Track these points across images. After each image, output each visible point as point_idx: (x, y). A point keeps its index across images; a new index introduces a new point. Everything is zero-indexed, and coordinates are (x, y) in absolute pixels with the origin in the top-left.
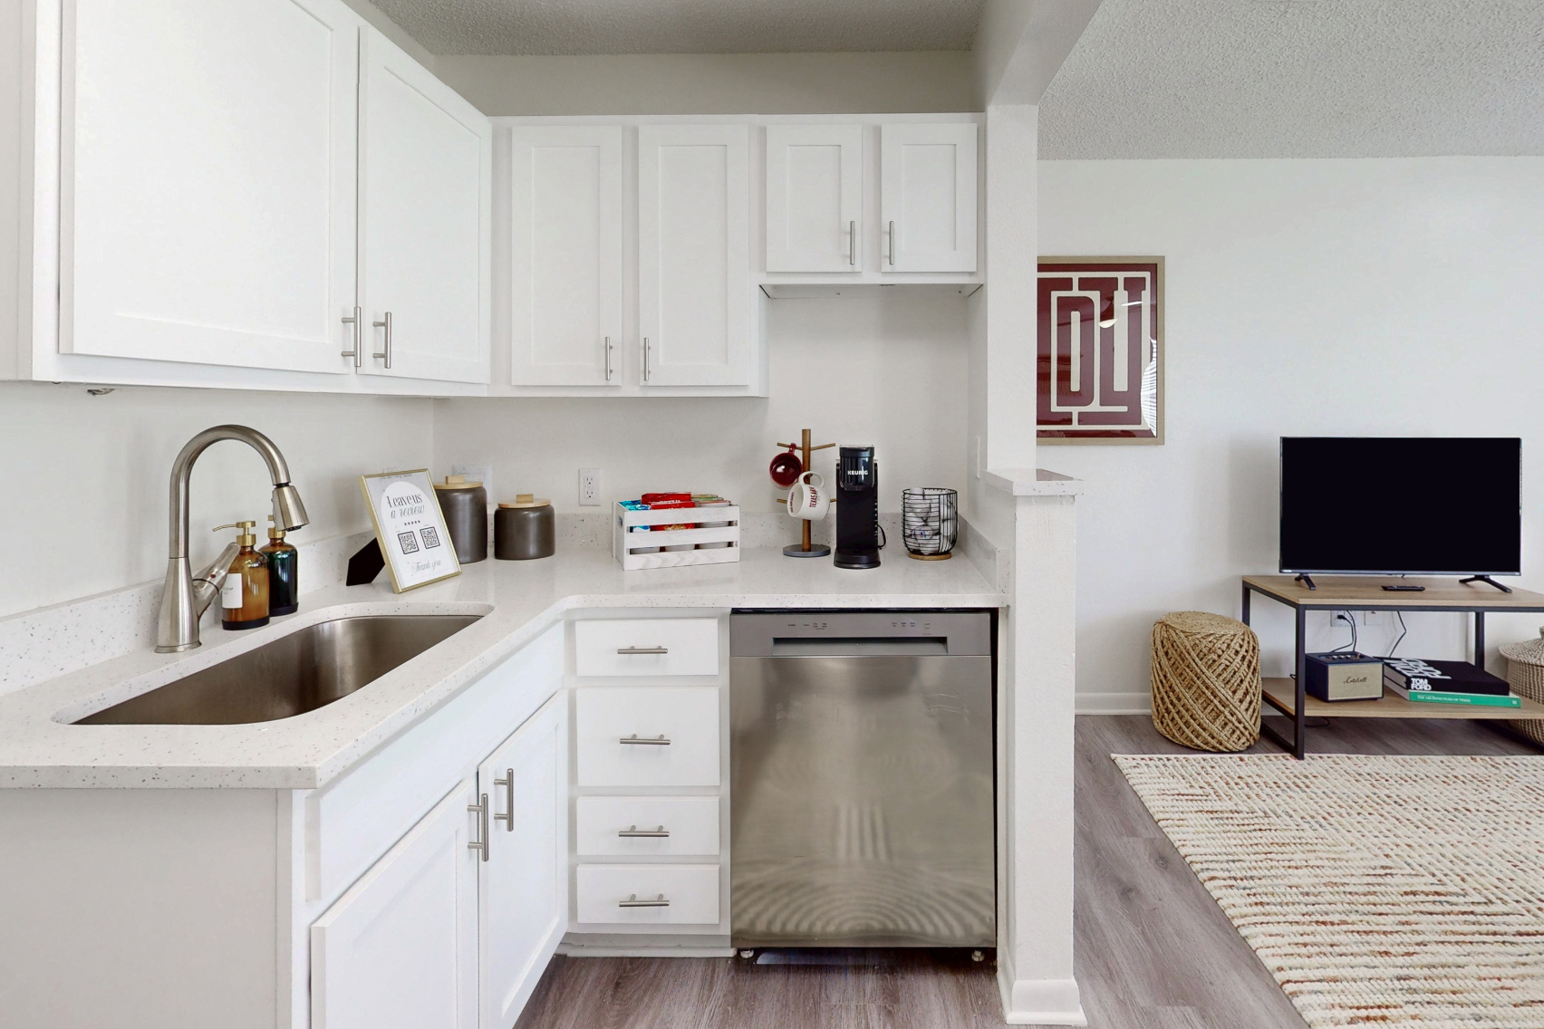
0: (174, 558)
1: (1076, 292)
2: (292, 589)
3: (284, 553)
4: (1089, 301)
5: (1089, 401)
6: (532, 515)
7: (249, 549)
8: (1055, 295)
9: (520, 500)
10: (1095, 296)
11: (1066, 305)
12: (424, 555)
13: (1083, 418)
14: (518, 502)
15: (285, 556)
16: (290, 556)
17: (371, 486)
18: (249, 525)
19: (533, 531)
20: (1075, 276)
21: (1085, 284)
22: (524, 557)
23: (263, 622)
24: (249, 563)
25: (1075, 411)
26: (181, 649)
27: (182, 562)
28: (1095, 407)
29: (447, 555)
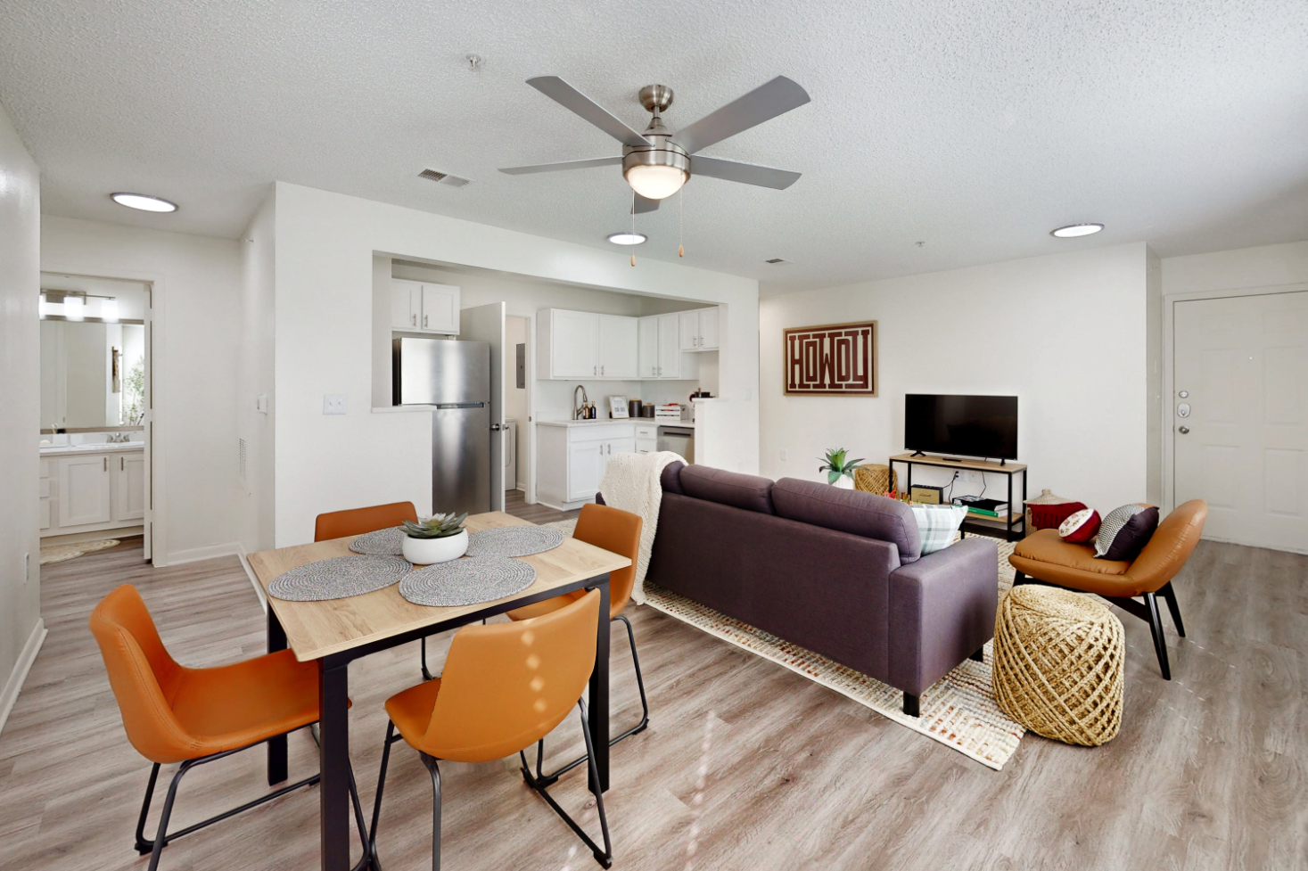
1: (843, 337)
3: (593, 408)
4: (848, 340)
5: (848, 379)
6: (649, 408)
8: (836, 339)
9: (648, 404)
10: (850, 338)
11: (840, 342)
12: (620, 413)
13: (847, 386)
17: (611, 398)
19: (649, 411)
20: (843, 331)
21: (847, 334)
22: (646, 417)
25: (844, 383)
28: (851, 382)
29: (626, 414)
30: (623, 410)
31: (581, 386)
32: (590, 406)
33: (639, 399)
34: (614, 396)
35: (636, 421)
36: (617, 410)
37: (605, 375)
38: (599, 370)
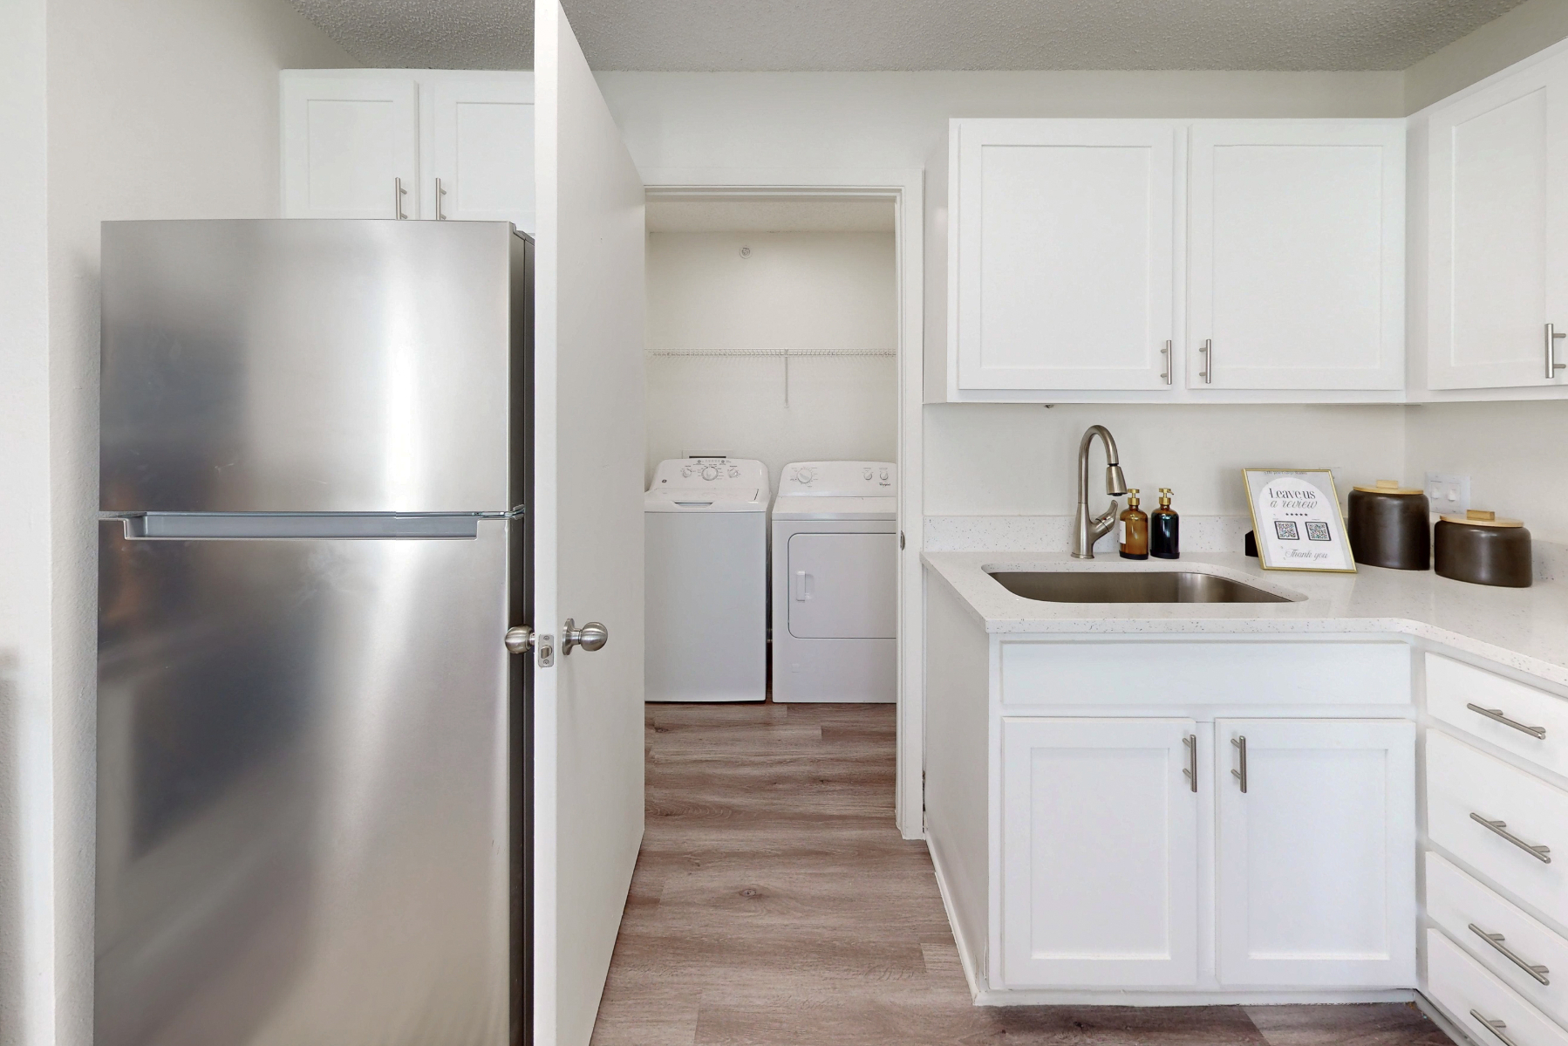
0: (1080, 503)
2: (1173, 542)
3: (1167, 515)
6: (1484, 535)
7: (1134, 507)
9: (1472, 515)
12: (1305, 544)
14: (1469, 518)
15: (1168, 518)
16: (1171, 518)
17: (1253, 478)
18: (1134, 492)
23: (1143, 557)
24: (1134, 517)
26: (1082, 557)
27: (1083, 506)
29: (1339, 552)
30: (1319, 532)
31: (1100, 429)
32: (1149, 507)
33: (1405, 486)
34: (1272, 470)
35: (1394, 580)
36: (1286, 531)
37: (1219, 380)
38: (1188, 361)
